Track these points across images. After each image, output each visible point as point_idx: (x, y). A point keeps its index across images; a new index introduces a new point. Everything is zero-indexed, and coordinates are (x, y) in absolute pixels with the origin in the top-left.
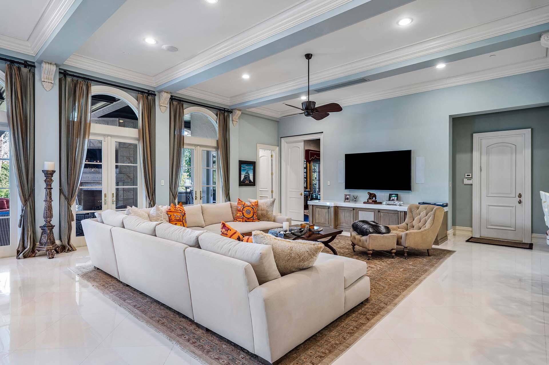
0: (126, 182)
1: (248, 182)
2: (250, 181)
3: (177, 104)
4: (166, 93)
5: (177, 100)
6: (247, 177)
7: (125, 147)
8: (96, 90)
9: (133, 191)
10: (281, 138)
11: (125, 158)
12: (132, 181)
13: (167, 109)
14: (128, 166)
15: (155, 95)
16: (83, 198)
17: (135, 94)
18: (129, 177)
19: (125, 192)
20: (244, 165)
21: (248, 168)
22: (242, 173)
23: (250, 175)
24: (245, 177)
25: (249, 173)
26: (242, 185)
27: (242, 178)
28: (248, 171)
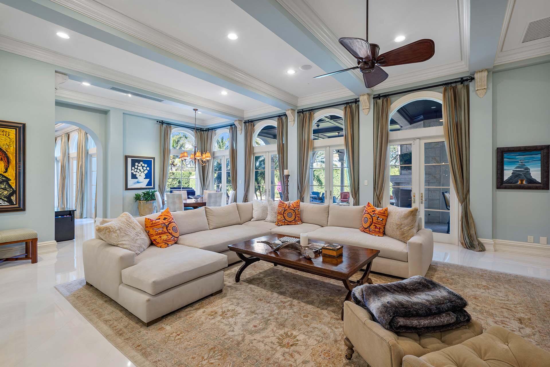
0: (431, 182)
1: (524, 182)
2: (532, 181)
6: (522, 174)
7: (430, 147)
9: (439, 192)
11: (430, 158)
12: (438, 182)
14: (433, 166)
16: (400, 196)
18: (435, 177)
19: (430, 192)
20: (512, 155)
21: (525, 159)
22: (505, 167)
23: (531, 170)
24: (515, 175)
25: (529, 167)
26: (506, 188)
27: (506, 178)
28: (524, 165)
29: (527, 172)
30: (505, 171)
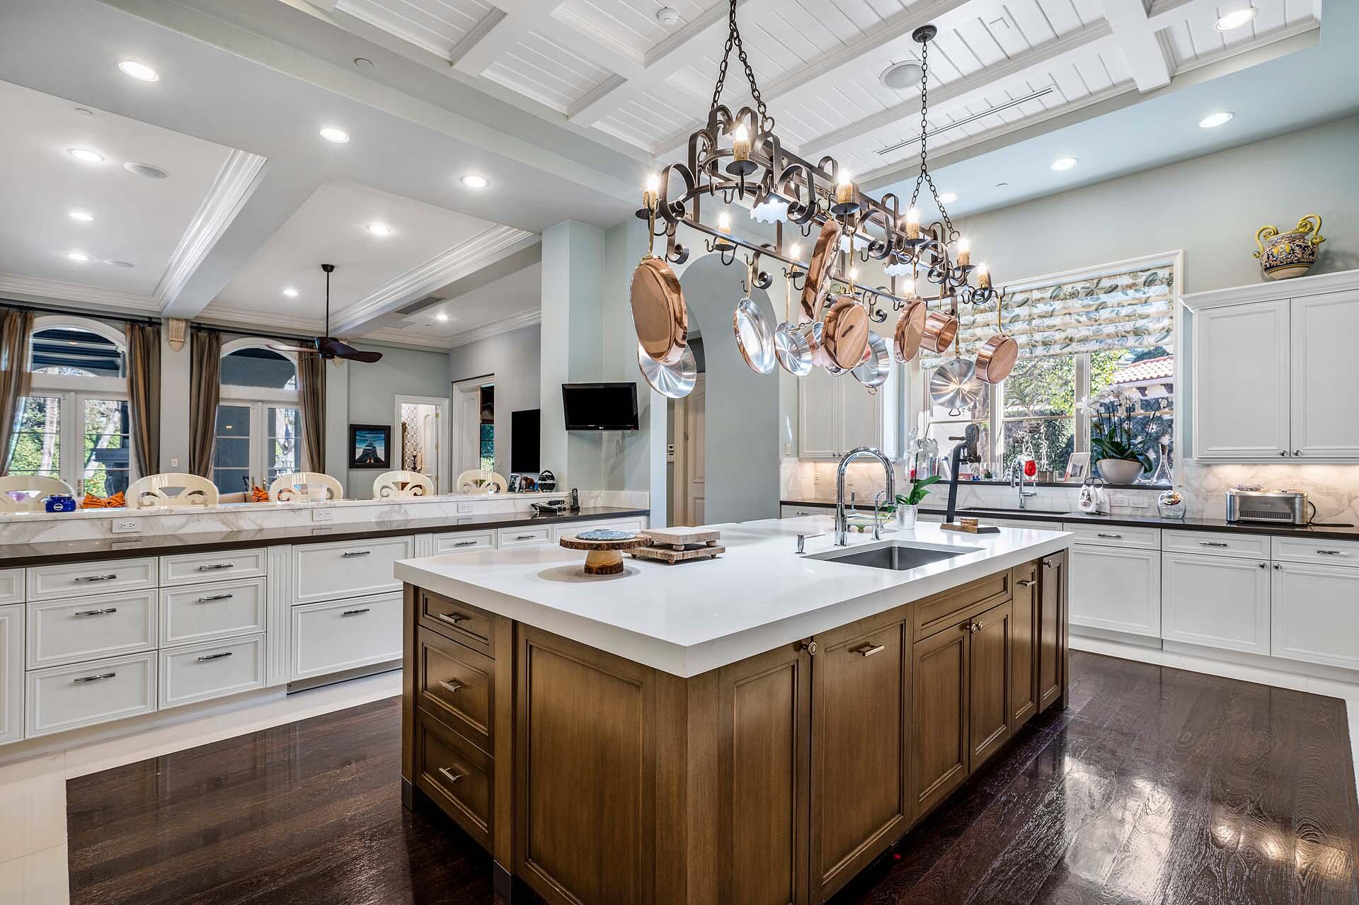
1: (372, 461)
2: (377, 460)
3: (206, 337)
4: (175, 322)
5: (205, 329)
6: (370, 453)
8: (42, 323)
10: (453, 382)
13: (185, 345)
15: (160, 324)
17: (121, 325)
20: (363, 433)
21: (372, 438)
22: (357, 446)
23: (377, 448)
24: (366, 453)
25: (376, 446)
26: (358, 467)
27: (358, 455)
28: (372, 444)
29: (375, 452)
30: (357, 450)
